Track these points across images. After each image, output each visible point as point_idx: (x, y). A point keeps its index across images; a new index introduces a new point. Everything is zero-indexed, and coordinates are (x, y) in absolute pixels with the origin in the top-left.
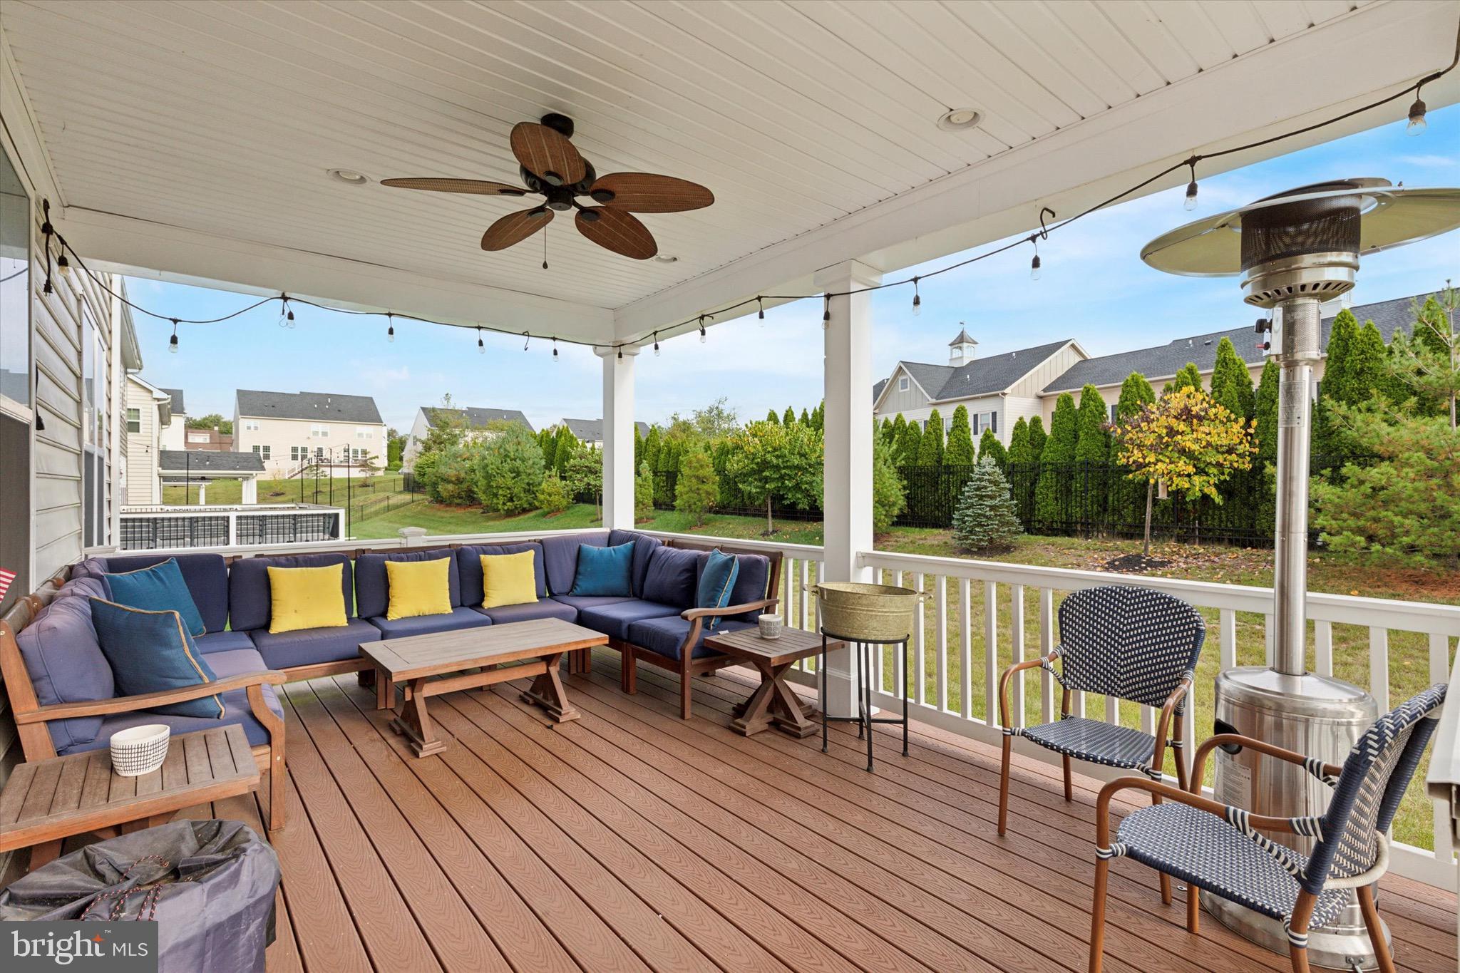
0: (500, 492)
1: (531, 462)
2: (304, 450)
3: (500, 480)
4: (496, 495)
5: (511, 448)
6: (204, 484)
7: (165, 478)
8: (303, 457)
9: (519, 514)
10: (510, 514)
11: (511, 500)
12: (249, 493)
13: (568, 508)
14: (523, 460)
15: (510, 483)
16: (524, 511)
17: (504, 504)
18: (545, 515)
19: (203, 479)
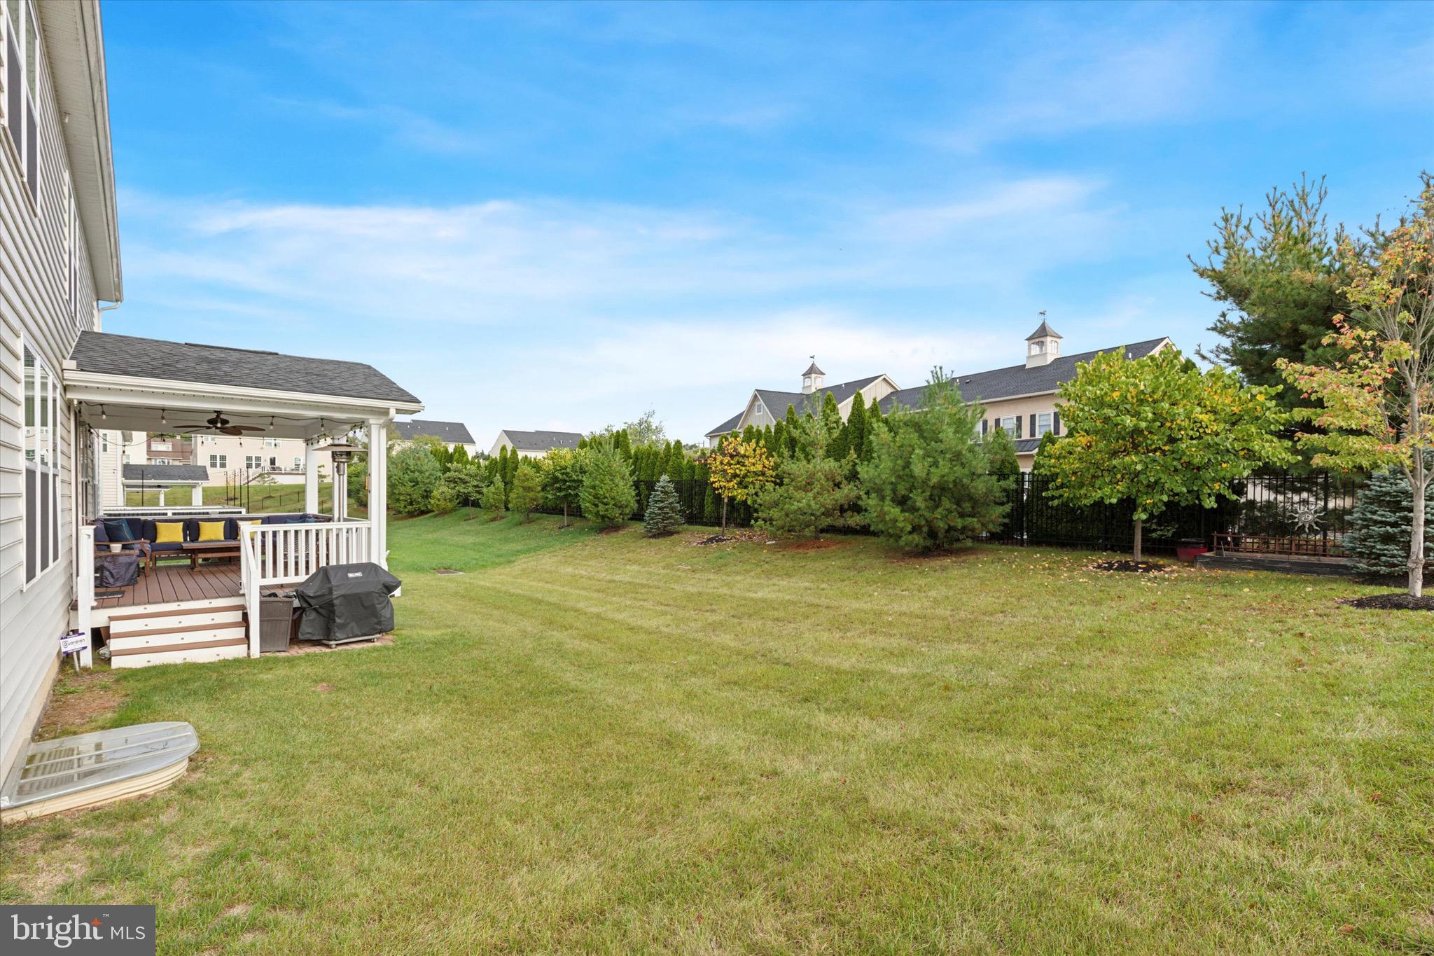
0: (402, 498)
1: (427, 474)
2: (258, 459)
3: (402, 489)
4: (398, 500)
5: (412, 462)
6: (163, 490)
7: (128, 486)
8: (258, 465)
9: (418, 515)
10: (411, 515)
11: (411, 504)
12: (197, 497)
13: (453, 510)
14: (421, 472)
15: (409, 490)
16: (423, 513)
17: (405, 507)
18: (436, 516)
19: (159, 486)
